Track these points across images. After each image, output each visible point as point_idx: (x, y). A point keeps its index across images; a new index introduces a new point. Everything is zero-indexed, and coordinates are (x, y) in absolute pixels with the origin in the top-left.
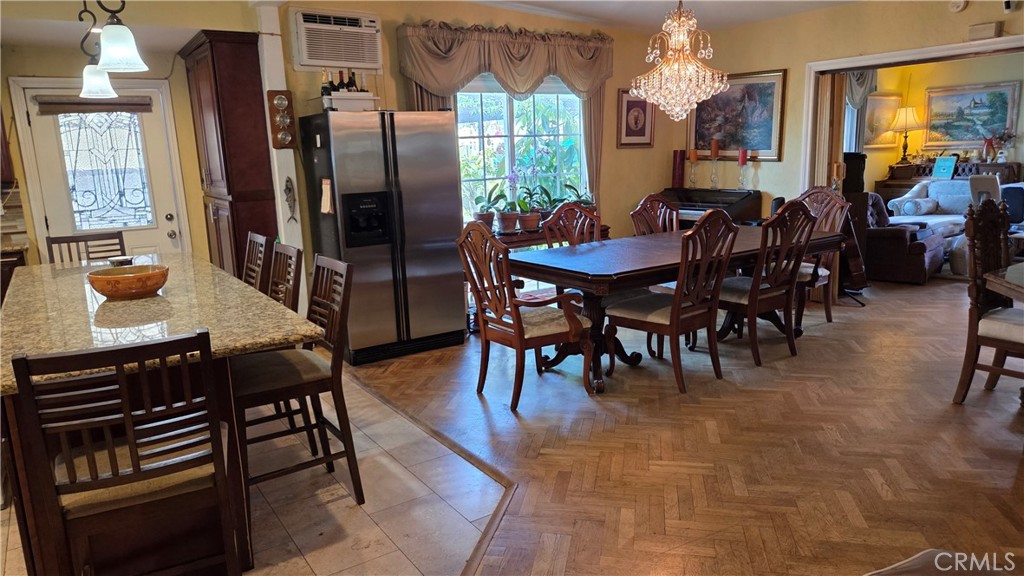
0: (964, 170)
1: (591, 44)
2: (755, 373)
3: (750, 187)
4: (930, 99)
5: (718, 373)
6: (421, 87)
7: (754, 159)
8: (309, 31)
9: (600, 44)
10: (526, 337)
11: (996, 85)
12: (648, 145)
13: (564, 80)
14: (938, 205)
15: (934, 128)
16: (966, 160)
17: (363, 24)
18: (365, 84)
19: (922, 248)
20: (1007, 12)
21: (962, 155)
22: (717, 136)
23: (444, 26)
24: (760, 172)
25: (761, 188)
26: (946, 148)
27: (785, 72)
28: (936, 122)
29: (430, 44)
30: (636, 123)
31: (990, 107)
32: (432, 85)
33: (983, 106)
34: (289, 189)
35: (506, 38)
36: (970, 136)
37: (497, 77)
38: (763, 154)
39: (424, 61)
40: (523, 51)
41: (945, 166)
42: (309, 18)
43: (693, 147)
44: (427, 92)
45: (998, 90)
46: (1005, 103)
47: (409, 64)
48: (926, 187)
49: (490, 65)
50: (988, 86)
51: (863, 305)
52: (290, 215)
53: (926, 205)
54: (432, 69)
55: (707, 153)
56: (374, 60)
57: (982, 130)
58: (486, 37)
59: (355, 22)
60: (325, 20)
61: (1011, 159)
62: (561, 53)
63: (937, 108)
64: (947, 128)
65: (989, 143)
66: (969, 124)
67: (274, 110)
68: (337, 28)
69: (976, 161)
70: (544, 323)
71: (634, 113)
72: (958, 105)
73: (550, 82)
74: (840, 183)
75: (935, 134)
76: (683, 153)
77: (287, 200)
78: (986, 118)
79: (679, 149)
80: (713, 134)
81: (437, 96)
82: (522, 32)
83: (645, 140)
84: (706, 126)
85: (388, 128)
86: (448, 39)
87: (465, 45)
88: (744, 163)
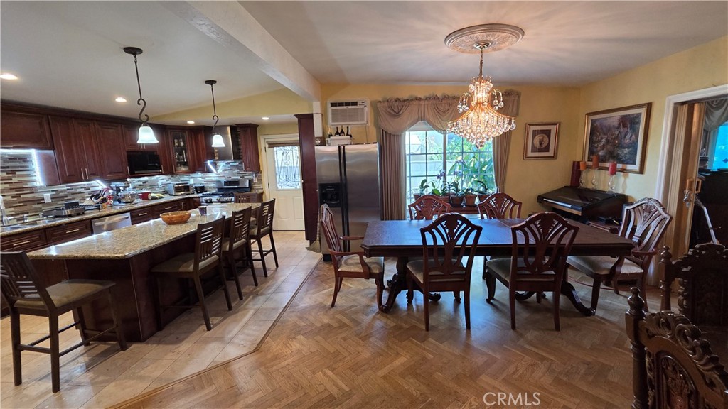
3: (620, 191)
6: (385, 131)
7: (623, 170)
12: (552, 158)
17: (358, 104)
22: (601, 153)
23: (398, 100)
24: (628, 180)
25: (627, 193)
27: (650, 105)
32: (390, 130)
35: (435, 102)
37: (431, 124)
38: (629, 167)
39: (386, 118)
40: (447, 108)
42: (334, 104)
43: (586, 159)
44: (388, 134)
47: (381, 121)
49: (425, 117)
54: (391, 123)
56: (362, 120)
58: (423, 103)
59: (355, 104)
60: (341, 104)
68: (346, 107)
74: (693, 196)
76: (579, 163)
79: (577, 160)
80: (599, 151)
81: (394, 135)
82: (446, 97)
83: (551, 153)
84: (596, 145)
85: (341, 154)
86: (399, 106)
87: (409, 108)
88: (614, 173)
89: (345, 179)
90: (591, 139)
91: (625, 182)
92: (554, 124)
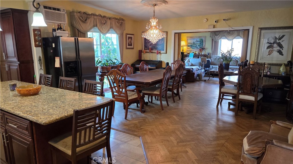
0: (195, 56)
1: (120, 21)
2: (175, 104)
3: (159, 60)
4: (187, 39)
5: (168, 105)
6: (78, 30)
7: (160, 53)
8: (45, 11)
9: (122, 21)
10: (129, 99)
11: (201, 37)
12: (133, 48)
13: (115, 30)
14: (192, 64)
15: (188, 46)
16: (196, 54)
17: (61, 11)
18: (64, 29)
19: (194, 73)
21: (195, 52)
22: (150, 47)
23: (84, 13)
24: (161, 56)
25: (162, 60)
26: (191, 51)
27: (167, 32)
28: (189, 45)
29: (81, 18)
30: (130, 43)
31: (200, 42)
32: (81, 30)
33: (198, 42)
34: (40, 60)
35: (100, 18)
36: (196, 48)
37: (99, 29)
38: (162, 52)
39: (79, 23)
40: (105, 22)
41: (191, 55)
42: (45, 7)
43: (144, 49)
44: (80, 31)
45: (201, 38)
46: (203, 41)
47: (75, 23)
48: (189, 60)
49: (97, 25)
50: (199, 37)
51: (186, 87)
52: (40, 68)
53: (190, 64)
54: (82, 26)
55: (148, 51)
56: (65, 22)
57: (198, 47)
58: (95, 17)
59: (58, 10)
60: (50, 8)
61: (204, 54)
62: (113, 23)
63: (189, 41)
64: (191, 46)
65: (200, 50)
66: (196, 45)
67: (35, 35)
68: (54, 11)
69: (197, 54)
70: (132, 95)
71: (130, 40)
72: (193, 41)
73: (112, 30)
75: (189, 48)
76: (141, 51)
77: (39, 63)
78: (199, 44)
80: (149, 46)
81: (83, 33)
82: (104, 17)
83: (132, 47)
84: (147, 44)
85: (77, 42)
86: (85, 17)
87: (90, 19)
88: (158, 54)
89: (79, 58)
90: (145, 42)
91: (160, 56)
92: (133, 35)
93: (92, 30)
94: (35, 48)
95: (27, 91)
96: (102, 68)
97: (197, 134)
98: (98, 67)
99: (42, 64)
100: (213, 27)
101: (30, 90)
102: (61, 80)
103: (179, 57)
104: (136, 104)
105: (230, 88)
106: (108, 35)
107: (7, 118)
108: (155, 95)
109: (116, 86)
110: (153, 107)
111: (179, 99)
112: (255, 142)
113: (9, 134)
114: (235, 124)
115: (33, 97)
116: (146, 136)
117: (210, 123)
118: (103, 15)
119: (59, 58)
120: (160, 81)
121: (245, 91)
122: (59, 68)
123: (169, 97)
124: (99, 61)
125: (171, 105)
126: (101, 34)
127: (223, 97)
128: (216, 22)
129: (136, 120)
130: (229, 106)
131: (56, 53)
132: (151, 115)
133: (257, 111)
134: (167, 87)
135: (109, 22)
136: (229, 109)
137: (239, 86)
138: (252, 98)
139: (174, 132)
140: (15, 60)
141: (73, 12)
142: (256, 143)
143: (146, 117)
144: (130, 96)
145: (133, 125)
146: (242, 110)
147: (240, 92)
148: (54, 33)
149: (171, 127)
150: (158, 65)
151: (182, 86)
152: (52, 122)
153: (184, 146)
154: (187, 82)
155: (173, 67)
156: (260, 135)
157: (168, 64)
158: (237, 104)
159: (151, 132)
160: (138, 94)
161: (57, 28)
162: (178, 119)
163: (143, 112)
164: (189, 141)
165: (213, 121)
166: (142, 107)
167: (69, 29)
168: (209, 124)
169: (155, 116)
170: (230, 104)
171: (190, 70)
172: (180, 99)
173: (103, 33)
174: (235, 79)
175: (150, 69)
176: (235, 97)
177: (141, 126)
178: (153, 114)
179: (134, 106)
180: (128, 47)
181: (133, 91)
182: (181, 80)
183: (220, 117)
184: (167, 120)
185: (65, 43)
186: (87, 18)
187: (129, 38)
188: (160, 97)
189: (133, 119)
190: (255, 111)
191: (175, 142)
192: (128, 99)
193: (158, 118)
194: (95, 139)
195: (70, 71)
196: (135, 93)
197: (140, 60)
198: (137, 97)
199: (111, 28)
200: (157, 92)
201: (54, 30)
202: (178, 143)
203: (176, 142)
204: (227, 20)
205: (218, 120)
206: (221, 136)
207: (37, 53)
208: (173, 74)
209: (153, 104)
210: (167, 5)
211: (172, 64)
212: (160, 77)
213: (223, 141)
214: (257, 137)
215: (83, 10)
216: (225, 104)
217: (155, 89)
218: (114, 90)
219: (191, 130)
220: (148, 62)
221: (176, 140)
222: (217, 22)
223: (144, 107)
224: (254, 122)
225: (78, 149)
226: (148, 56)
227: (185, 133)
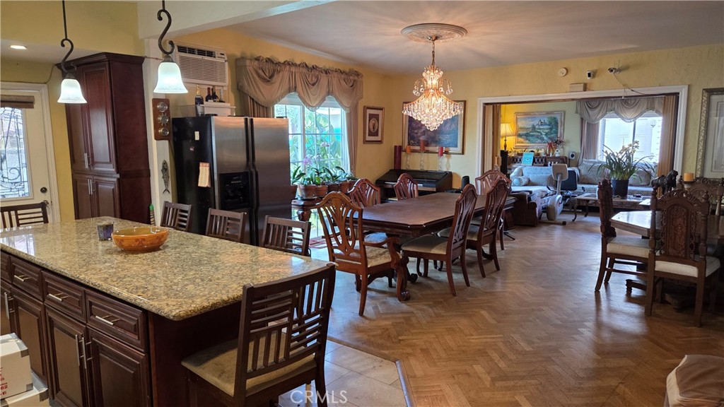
0: (538, 160)
1: (351, 77)
2: (485, 282)
3: (444, 170)
4: (517, 119)
5: (468, 283)
6: (253, 100)
7: (447, 152)
8: (182, 58)
9: (356, 78)
10: (369, 266)
11: (552, 113)
12: (380, 142)
13: (337, 99)
14: (529, 181)
15: (520, 136)
16: (538, 154)
17: (217, 56)
18: (222, 97)
19: (535, 205)
20: (589, 78)
21: (536, 151)
22: (422, 138)
23: (269, 60)
24: (451, 161)
25: (451, 170)
26: (526, 148)
27: (465, 102)
28: (521, 132)
29: (260, 72)
30: (374, 128)
31: (549, 125)
32: (261, 99)
33: (546, 124)
34: (164, 169)
35: (305, 70)
36: (539, 141)
37: (301, 97)
38: (452, 150)
39: (255, 82)
40: (314, 80)
41: (528, 158)
42: (182, 49)
43: (406, 144)
44: (256, 102)
45: (553, 116)
46: (557, 123)
47: (246, 84)
48: (521, 170)
49: (295, 87)
50: (547, 113)
51: (514, 239)
52: (164, 189)
53: (525, 181)
54: (262, 90)
55: (417, 148)
56: (223, 81)
57: (545, 138)
58: (293, 69)
59: (210, 54)
60: (192, 51)
61: (562, 155)
62: (335, 82)
63: (521, 124)
64: (527, 136)
65: (550, 145)
66: (539, 134)
67: (156, 113)
68: (200, 57)
69: (543, 155)
70: (376, 257)
71: (373, 121)
72: (532, 123)
73: (330, 100)
74: (499, 168)
75: (520, 139)
76: (400, 147)
77: (163, 177)
78: (547, 131)
79: (398, 145)
80: (420, 136)
81: (263, 107)
82: (314, 68)
83: (378, 138)
84: (416, 131)
85: (249, 129)
86: (270, 69)
87: (281, 73)
88: (442, 155)
89: (254, 166)
90: (409, 126)
91: (448, 161)
92: (381, 109)
93: (285, 99)
94: (154, 142)
95: (137, 240)
96: (307, 189)
97: (543, 359)
98: (296, 187)
99: (170, 179)
100: (582, 88)
101: (144, 239)
102: (212, 216)
103: (496, 164)
104: (386, 279)
105: (629, 243)
106: (322, 111)
107: (91, 304)
108: (435, 257)
109: (339, 234)
110: (429, 287)
111: (495, 269)
112: (698, 384)
113: (94, 342)
114: (644, 336)
115: (147, 255)
116: (413, 361)
117: (580, 333)
118: (310, 63)
119: (208, 164)
120: (447, 223)
121: (671, 250)
122: (207, 188)
123: (471, 264)
124: (298, 173)
125: (476, 282)
126: (306, 109)
127: (611, 265)
128: (589, 75)
129: (386, 319)
130: (629, 290)
131: (203, 152)
132: (425, 307)
133: (706, 304)
134: (464, 237)
135: (324, 79)
136: (630, 298)
137: (654, 237)
138: (690, 271)
139: (482, 352)
140: (111, 169)
141: (243, 58)
142: (701, 387)
143: (413, 312)
144: (371, 258)
145: (379, 332)
146: (664, 302)
147: (658, 253)
148: (199, 108)
149: (476, 340)
150: (443, 182)
151: (504, 237)
152: (194, 314)
153: (508, 389)
154: (515, 225)
155: (480, 188)
156: (712, 367)
157: (467, 179)
158: (650, 287)
159: (425, 351)
160: (393, 254)
161: (205, 95)
162: (494, 319)
163: (405, 299)
164: (522, 378)
165: (586, 327)
166: (402, 287)
167: (232, 96)
168: (575, 336)
169: (436, 311)
170: (630, 284)
171: (525, 196)
172: (498, 269)
173: (308, 106)
174: (643, 219)
175: (421, 193)
176: (644, 266)
177: (399, 335)
178: (430, 306)
179: (381, 283)
180: (368, 138)
181: (379, 245)
182: (502, 221)
183: (605, 317)
184: (464, 323)
185: (223, 130)
186: (274, 71)
187: (371, 116)
188: (448, 263)
189: (379, 316)
190: (699, 306)
191: (487, 380)
192: (366, 265)
193: (443, 316)
194: (289, 360)
195: (231, 195)
196: (384, 250)
197: (396, 171)
198: (389, 260)
199: (329, 93)
200: (439, 250)
201: (199, 101)
202: (493, 380)
203: (490, 379)
204: (620, 70)
205: (599, 325)
206: (607, 368)
207: (158, 153)
208: (480, 204)
209: (430, 279)
210: (465, 38)
211: (477, 179)
212: (449, 213)
213: (613, 382)
214: (703, 370)
215: (266, 55)
216: (618, 284)
217: (435, 242)
218: (334, 243)
219: (528, 349)
220: (416, 176)
221: (489, 373)
222: (594, 76)
223: (406, 287)
224: (697, 333)
225: (250, 382)
226: (416, 161)
227: (513, 357)
